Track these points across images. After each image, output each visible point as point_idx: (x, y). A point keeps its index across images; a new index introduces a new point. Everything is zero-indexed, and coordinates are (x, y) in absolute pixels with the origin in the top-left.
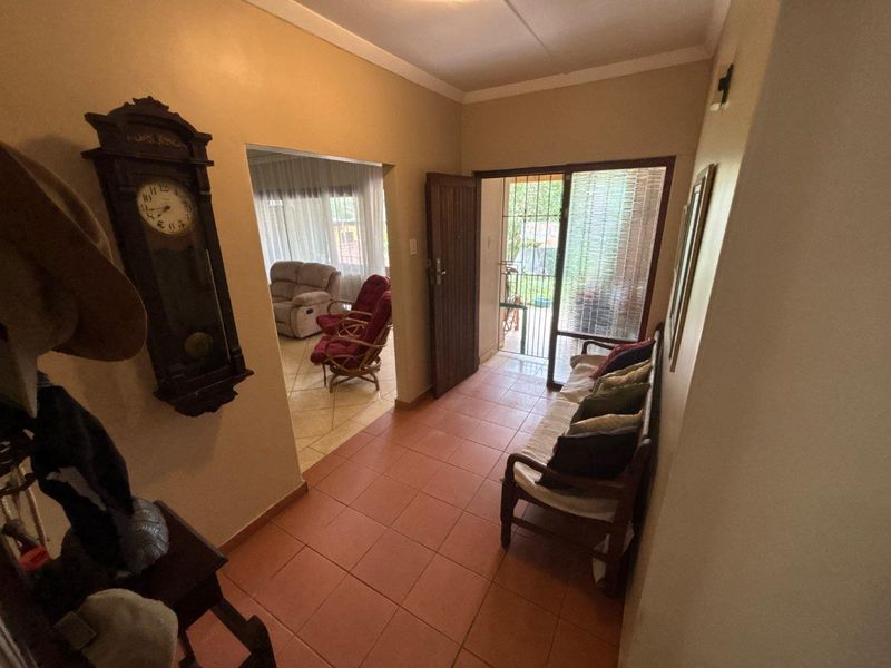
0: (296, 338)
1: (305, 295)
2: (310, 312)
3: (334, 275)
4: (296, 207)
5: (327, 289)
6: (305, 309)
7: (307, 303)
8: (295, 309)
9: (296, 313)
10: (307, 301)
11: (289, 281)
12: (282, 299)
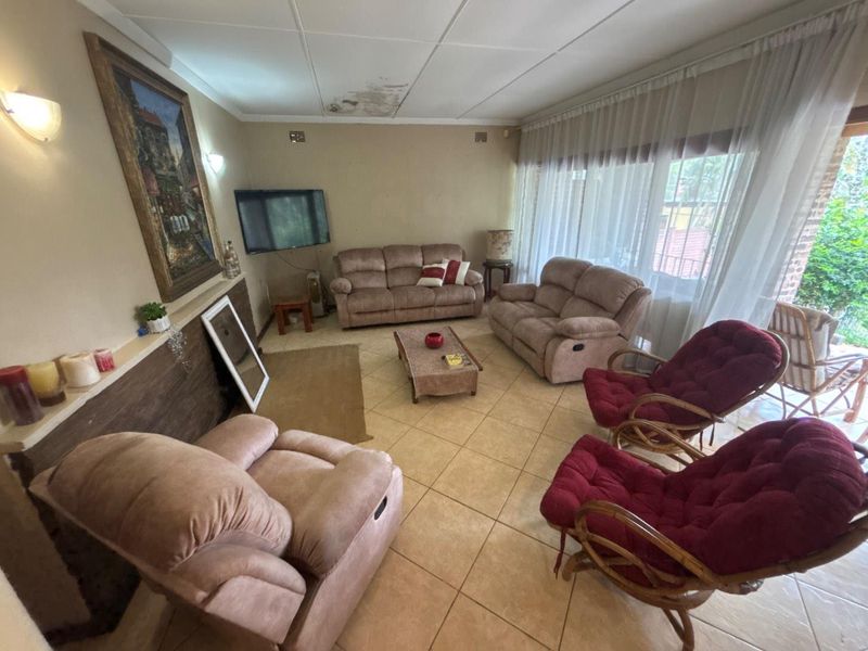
0: (545, 379)
1: (578, 322)
2: (578, 348)
3: (637, 294)
4: (605, 180)
5: (618, 316)
6: (570, 343)
7: (576, 336)
8: (556, 340)
9: (556, 347)
10: (578, 333)
11: (564, 288)
12: (546, 311)
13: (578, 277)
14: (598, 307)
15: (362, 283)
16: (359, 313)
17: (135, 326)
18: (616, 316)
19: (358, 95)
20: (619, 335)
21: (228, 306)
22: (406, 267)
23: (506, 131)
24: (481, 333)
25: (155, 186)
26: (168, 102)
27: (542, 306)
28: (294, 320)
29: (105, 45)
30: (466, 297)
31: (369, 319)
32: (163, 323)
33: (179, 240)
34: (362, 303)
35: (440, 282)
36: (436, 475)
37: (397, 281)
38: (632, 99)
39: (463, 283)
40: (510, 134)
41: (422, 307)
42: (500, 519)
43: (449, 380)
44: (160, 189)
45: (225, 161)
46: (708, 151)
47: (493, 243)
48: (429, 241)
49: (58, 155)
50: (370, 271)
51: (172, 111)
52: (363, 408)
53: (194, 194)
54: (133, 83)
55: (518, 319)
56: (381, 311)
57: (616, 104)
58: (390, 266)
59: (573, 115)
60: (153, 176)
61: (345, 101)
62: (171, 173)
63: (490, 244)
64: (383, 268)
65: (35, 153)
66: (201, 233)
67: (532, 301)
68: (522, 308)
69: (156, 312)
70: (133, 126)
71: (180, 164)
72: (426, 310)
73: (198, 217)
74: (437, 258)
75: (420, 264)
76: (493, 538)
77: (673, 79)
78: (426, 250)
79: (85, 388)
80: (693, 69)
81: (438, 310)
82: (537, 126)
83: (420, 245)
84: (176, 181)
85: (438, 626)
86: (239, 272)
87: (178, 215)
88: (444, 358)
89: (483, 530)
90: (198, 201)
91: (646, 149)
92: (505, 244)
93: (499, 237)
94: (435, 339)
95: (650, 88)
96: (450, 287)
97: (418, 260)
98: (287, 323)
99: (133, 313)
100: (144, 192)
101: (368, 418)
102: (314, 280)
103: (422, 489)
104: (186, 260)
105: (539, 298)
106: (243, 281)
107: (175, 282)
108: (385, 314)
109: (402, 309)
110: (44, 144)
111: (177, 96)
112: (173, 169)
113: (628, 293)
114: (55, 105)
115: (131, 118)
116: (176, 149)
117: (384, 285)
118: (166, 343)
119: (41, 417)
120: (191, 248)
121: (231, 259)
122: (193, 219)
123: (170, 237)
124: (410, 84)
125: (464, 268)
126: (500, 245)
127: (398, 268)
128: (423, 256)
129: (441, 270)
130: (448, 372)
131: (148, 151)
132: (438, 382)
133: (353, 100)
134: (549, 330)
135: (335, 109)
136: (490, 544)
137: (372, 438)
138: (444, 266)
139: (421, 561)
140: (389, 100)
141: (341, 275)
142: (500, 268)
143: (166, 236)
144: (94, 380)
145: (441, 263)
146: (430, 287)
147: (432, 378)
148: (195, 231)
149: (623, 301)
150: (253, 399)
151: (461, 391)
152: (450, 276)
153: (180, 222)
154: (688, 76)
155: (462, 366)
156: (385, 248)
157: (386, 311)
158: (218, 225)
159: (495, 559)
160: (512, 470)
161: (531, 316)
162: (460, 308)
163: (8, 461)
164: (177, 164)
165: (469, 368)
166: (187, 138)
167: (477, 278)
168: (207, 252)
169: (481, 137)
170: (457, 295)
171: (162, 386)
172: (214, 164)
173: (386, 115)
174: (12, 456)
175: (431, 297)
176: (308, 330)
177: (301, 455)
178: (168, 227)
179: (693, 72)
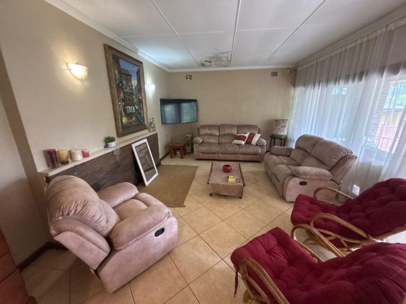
0: (283, 198)
6: (298, 180)
7: (301, 177)
8: (290, 177)
9: (289, 181)
10: (303, 175)
11: (306, 151)
12: (293, 162)
13: (314, 145)
14: (321, 163)
15: (207, 140)
16: (202, 153)
17: (104, 144)
18: (332, 169)
19: (210, 58)
20: (332, 180)
21: (145, 143)
22: (228, 134)
23: (288, 71)
24: (260, 170)
25: (122, 95)
26: (134, 66)
27: (293, 159)
28: (178, 153)
29: (110, 47)
30: (255, 151)
31: (206, 156)
32: (113, 144)
33: (129, 115)
34: (204, 148)
35: (243, 143)
36: (204, 230)
37: (223, 140)
38: (355, 47)
39: (255, 144)
40: (290, 72)
41: (232, 154)
42: (224, 259)
43: (226, 188)
44: (124, 97)
45: (156, 87)
46: (400, 72)
47: (276, 126)
48: (241, 123)
49: (86, 84)
50: (211, 135)
51: (136, 69)
52: (187, 193)
53: (139, 99)
54: (120, 60)
55: (276, 164)
56: (212, 153)
57: (346, 50)
58: (221, 133)
59: (323, 59)
60: (122, 92)
61: (206, 61)
62: (130, 91)
63: (274, 126)
64: (218, 134)
65: (78, 83)
66: (140, 114)
67: (289, 156)
68: (281, 159)
69: (112, 140)
70: (117, 74)
71: (135, 88)
72: (234, 155)
73: (140, 108)
74: (244, 131)
75: (235, 134)
76: (217, 267)
77: (379, 32)
78: (239, 127)
79: (76, 161)
80: (392, 24)
81: (240, 156)
82: (305, 67)
83: (237, 125)
84: (132, 94)
85: (171, 296)
86: (155, 130)
87: (130, 106)
88: (228, 177)
89: (214, 261)
90: (140, 102)
91: (361, 74)
92: (282, 127)
93: (280, 123)
94: (228, 168)
95: (365, 39)
96: (247, 145)
97: (235, 132)
98: (175, 154)
99: (104, 139)
100: (116, 97)
101: (188, 198)
102: (188, 137)
103: (195, 234)
104: (131, 123)
105: (293, 155)
106: (157, 134)
107: (123, 130)
108: (214, 155)
109: (222, 153)
110: (81, 80)
111: (139, 64)
112: (132, 89)
113: (340, 156)
114: (85, 68)
115: (117, 72)
116: (134, 82)
117: (217, 142)
118: (113, 151)
119: (58, 167)
120: (134, 119)
121: (152, 125)
122: (137, 108)
123: (125, 114)
124: (231, 51)
125: (257, 137)
126: (279, 127)
127: (225, 135)
128: (238, 130)
129: (245, 137)
130: (227, 184)
131: (122, 82)
132: (221, 188)
133: (209, 60)
134: (289, 171)
135: (203, 65)
136: (214, 269)
137: (185, 207)
138: (247, 135)
139: (178, 265)
140: (224, 59)
141: (199, 136)
142: (279, 139)
143: (123, 113)
144: (80, 159)
145: (246, 133)
146: (238, 145)
147: (218, 185)
148: (137, 112)
149: (336, 161)
150: (148, 181)
151: (233, 195)
152: (249, 140)
153: (131, 109)
154: (389, 29)
155: (234, 182)
156: (221, 125)
157: (215, 153)
158: (148, 111)
159: (213, 277)
160: (242, 238)
161: (283, 164)
162: (252, 156)
163: (45, 179)
164: (134, 88)
165: (238, 184)
166: (140, 79)
167: (262, 142)
168: (141, 121)
169: (274, 74)
170: (251, 150)
171: (108, 167)
172: (150, 88)
173: (226, 66)
174: (46, 177)
175: (237, 149)
176: (182, 158)
177: (141, 202)
178: (125, 110)
179: (392, 27)
